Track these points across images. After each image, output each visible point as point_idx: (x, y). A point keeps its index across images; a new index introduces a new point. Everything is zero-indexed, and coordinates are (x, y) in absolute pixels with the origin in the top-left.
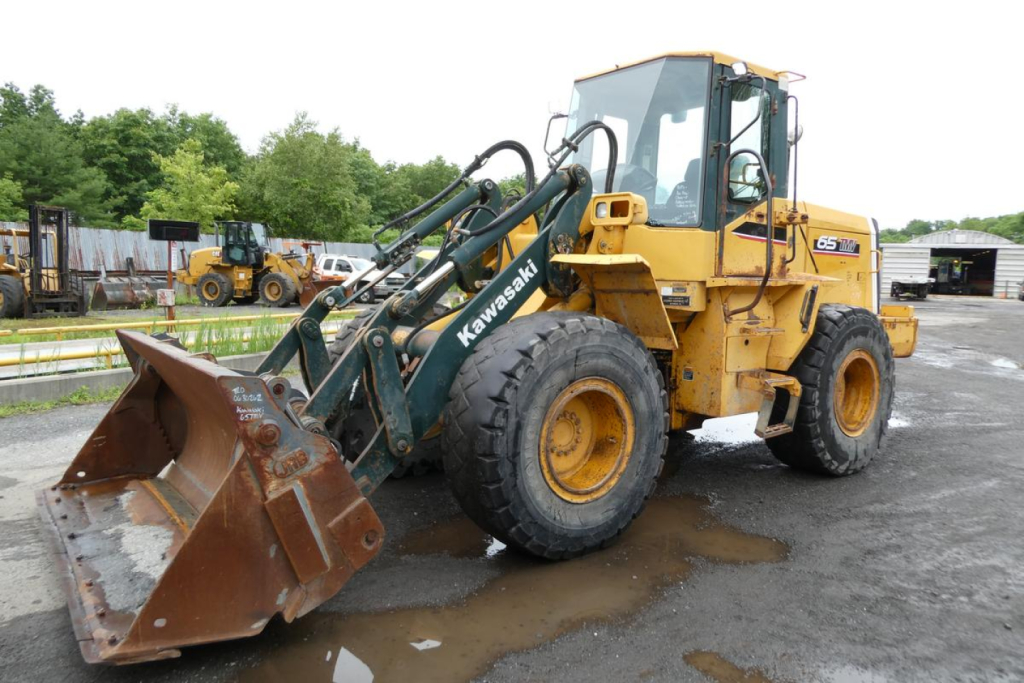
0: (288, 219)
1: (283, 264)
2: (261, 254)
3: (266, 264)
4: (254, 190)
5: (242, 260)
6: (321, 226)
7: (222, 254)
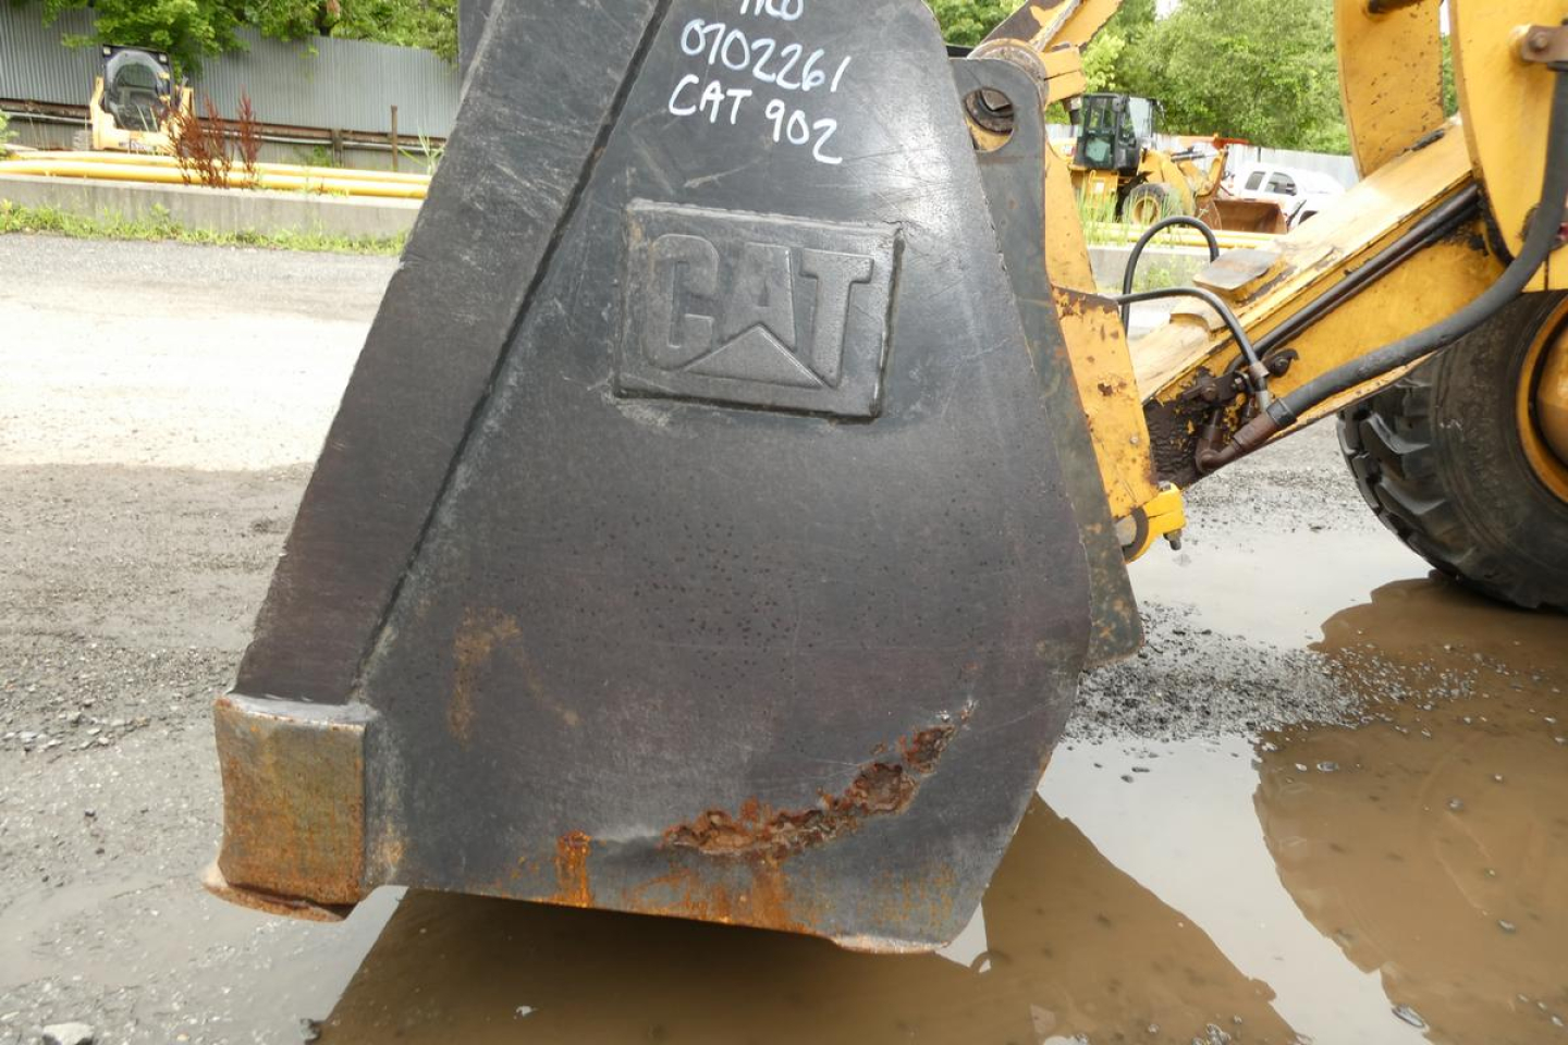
0: (1203, 109)
1: (1171, 169)
2: (1137, 152)
3: (1142, 168)
4: (1155, 61)
5: (1105, 161)
6: (1254, 120)
7: (1075, 150)
